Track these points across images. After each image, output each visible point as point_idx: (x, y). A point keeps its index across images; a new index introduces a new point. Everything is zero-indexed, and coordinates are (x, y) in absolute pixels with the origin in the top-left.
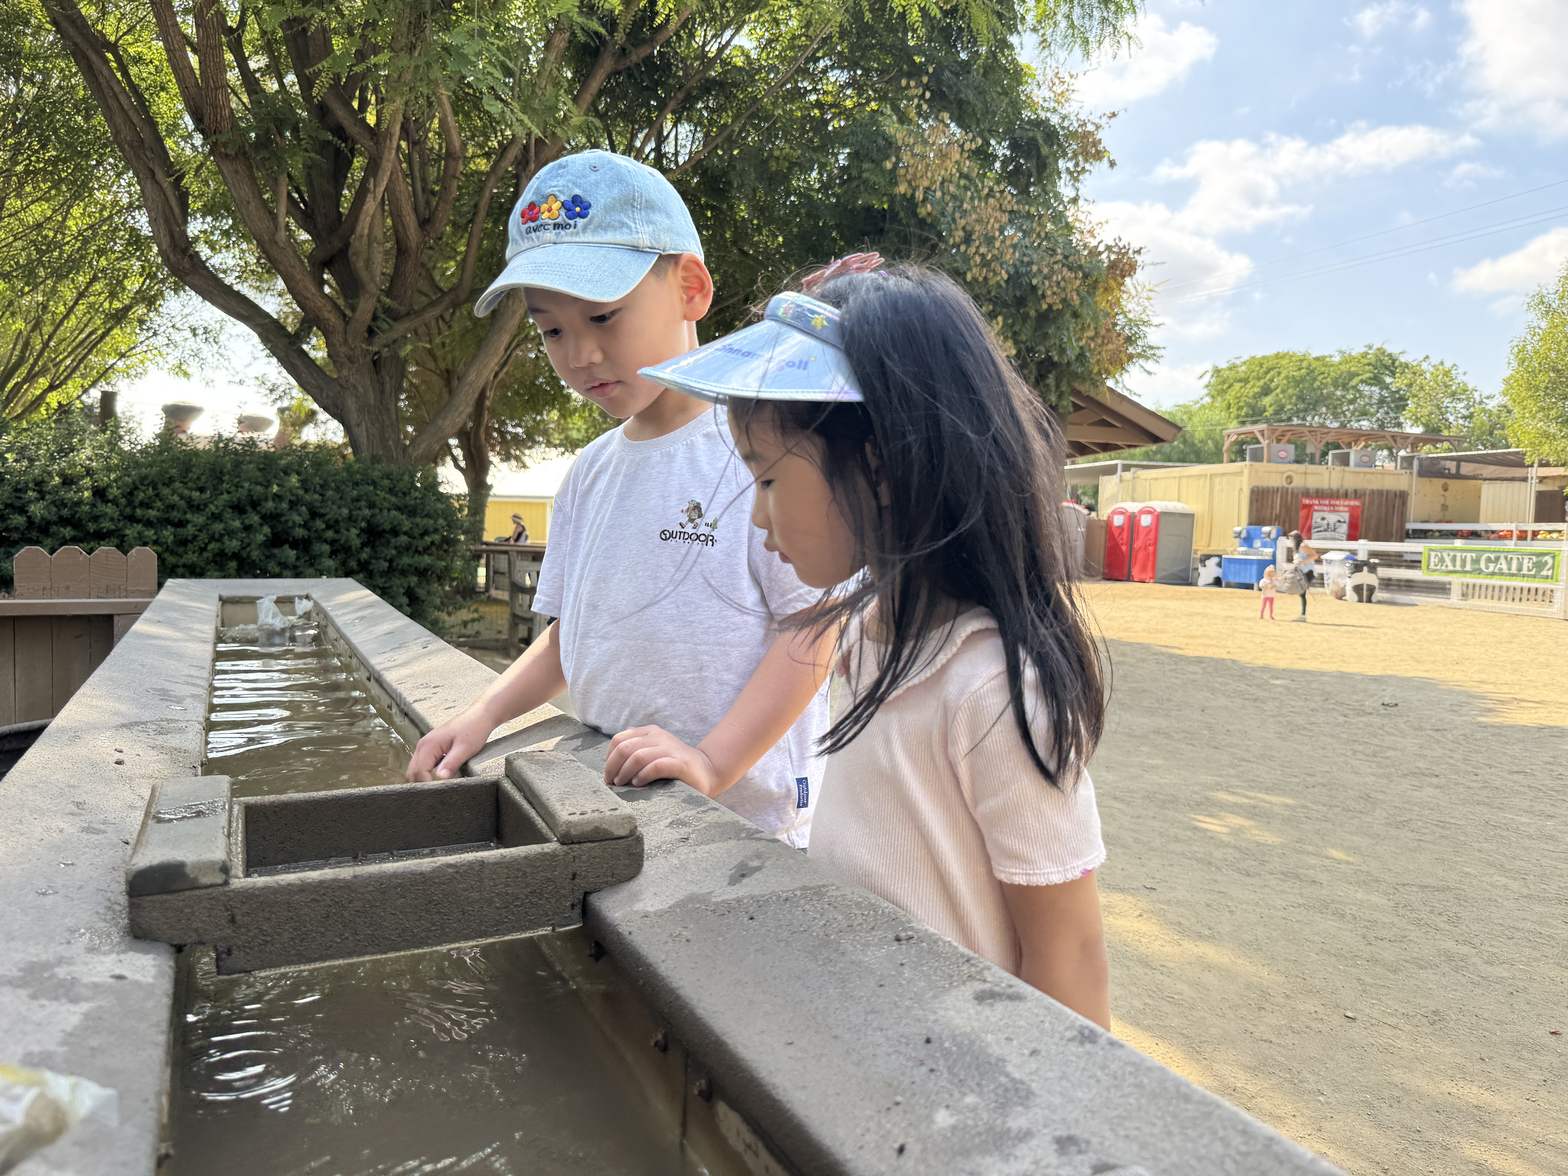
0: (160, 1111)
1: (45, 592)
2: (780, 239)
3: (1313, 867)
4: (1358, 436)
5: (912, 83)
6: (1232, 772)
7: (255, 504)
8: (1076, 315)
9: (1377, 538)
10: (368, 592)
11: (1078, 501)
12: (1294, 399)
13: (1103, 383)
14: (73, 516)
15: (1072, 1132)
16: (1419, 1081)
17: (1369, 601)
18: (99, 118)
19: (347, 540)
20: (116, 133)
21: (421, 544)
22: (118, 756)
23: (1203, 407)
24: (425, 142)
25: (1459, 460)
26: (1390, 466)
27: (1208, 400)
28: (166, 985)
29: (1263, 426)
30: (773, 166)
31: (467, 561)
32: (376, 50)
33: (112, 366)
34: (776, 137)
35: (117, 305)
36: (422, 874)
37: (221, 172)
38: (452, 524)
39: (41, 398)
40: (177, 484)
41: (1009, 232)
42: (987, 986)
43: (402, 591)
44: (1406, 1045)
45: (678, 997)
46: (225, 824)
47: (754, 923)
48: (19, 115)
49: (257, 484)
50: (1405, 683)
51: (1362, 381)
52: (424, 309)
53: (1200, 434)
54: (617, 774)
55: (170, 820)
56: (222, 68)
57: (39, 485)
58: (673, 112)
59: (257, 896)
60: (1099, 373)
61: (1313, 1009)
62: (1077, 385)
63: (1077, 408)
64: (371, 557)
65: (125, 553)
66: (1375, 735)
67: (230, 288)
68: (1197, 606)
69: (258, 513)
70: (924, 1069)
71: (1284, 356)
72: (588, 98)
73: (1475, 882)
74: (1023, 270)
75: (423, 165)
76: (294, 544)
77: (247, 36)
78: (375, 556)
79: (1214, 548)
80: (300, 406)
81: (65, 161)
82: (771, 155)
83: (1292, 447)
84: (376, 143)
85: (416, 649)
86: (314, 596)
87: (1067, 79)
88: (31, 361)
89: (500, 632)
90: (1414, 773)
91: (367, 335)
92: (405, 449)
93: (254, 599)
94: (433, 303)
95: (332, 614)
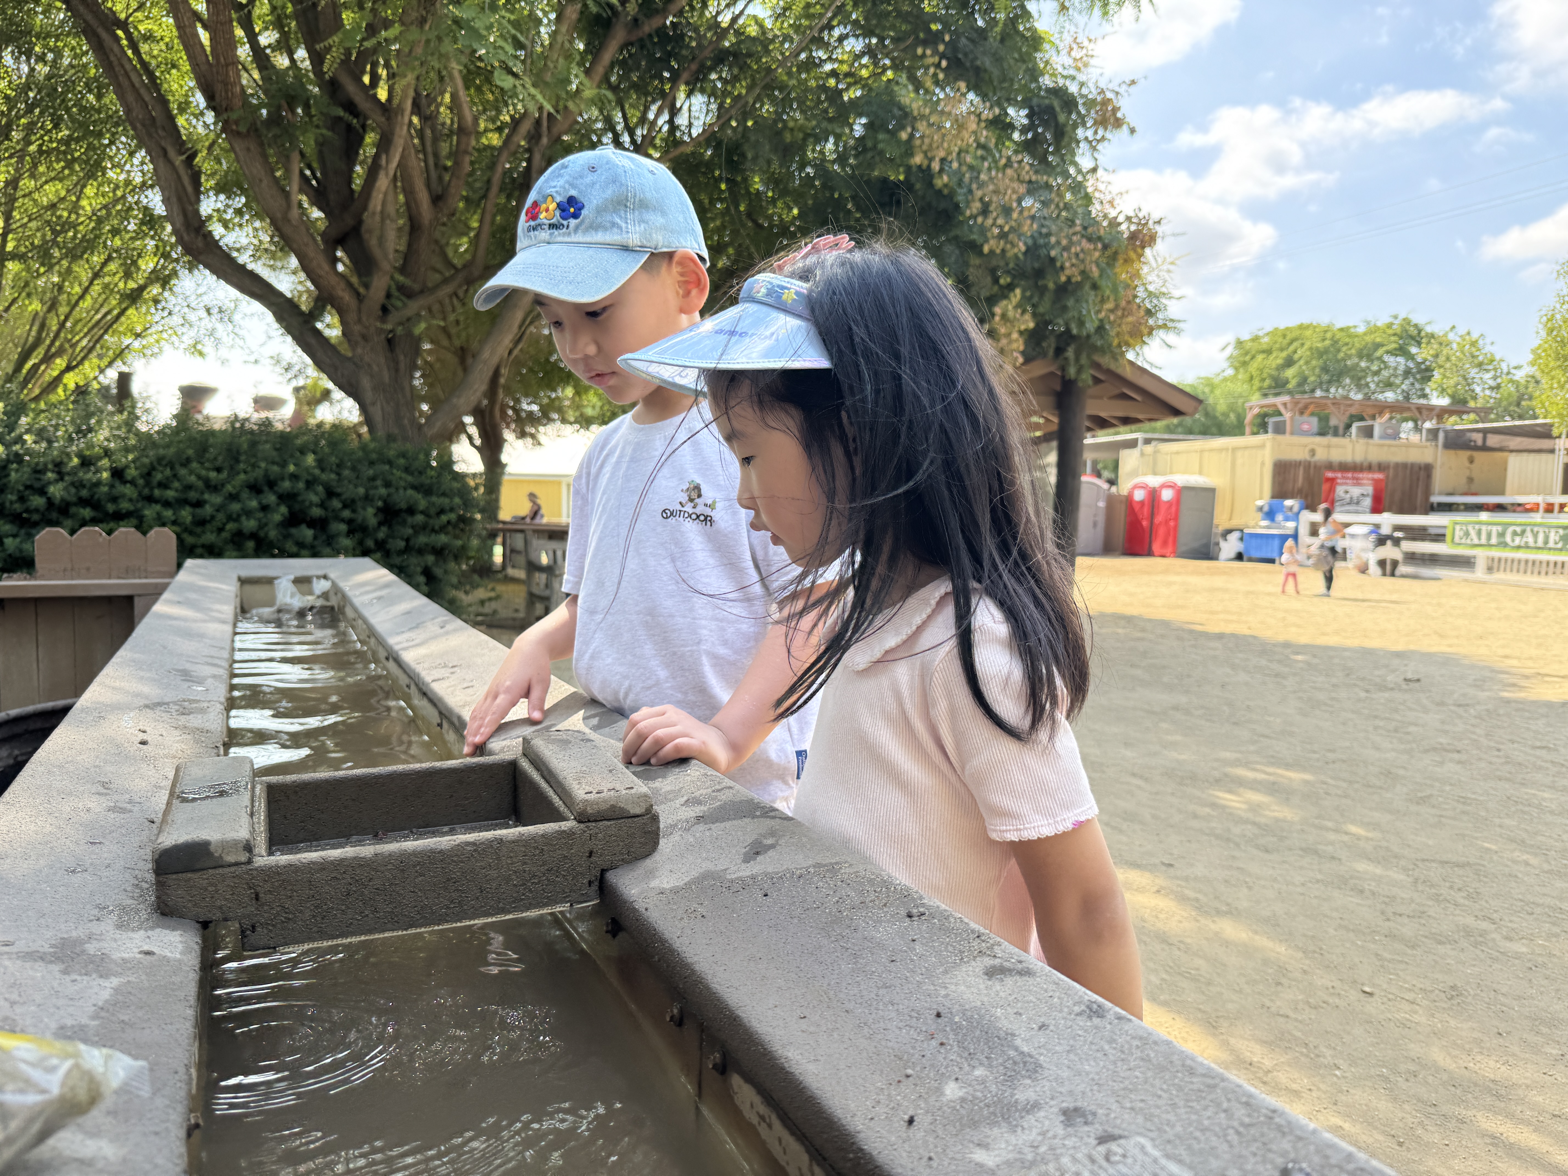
0: (189, 1083)
1: (65, 573)
2: (795, 211)
3: (1332, 843)
4: (1382, 408)
5: (929, 52)
6: (1252, 748)
7: (272, 484)
8: (1095, 287)
9: (1401, 511)
10: (384, 572)
11: (1099, 475)
12: (1317, 371)
13: (1123, 354)
14: (92, 496)
15: (1079, 1104)
16: (1437, 1055)
17: (1393, 574)
18: (111, 98)
19: (364, 520)
20: (128, 112)
21: (437, 523)
22: (142, 736)
23: (1225, 380)
24: (436, 117)
25: (1485, 432)
26: (1415, 438)
27: (1230, 372)
28: (192, 961)
29: (1286, 398)
30: (788, 137)
31: (483, 540)
32: (387, 24)
33: (127, 347)
34: (791, 107)
35: (132, 285)
36: (441, 851)
37: (233, 149)
38: (468, 503)
39: (58, 380)
40: (194, 465)
41: (1028, 202)
42: (997, 962)
43: (419, 569)
44: (1423, 1020)
45: (693, 972)
46: (248, 803)
47: (768, 899)
48: (31, 95)
49: (273, 463)
50: (1427, 657)
51: (1388, 352)
52: (437, 287)
53: (1221, 406)
54: (635, 753)
55: (194, 800)
56: (233, 44)
57: (58, 466)
58: (687, 83)
59: (279, 874)
60: (1119, 346)
61: (1330, 984)
62: (1097, 358)
63: (1097, 381)
64: (388, 536)
65: (144, 533)
66: (1396, 710)
67: (243, 267)
68: (1219, 581)
69: (275, 493)
70: (934, 1043)
71: (1307, 327)
72: (600, 70)
73: (1495, 858)
74: (1041, 241)
75: (435, 140)
76: (312, 523)
77: (256, 12)
78: (391, 536)
79: (1235, 523)
80: (315, 385)
81: (78, 140)
82: (785, 127)
83: (1314, 421)
84: (388, 119)
85: (433, 628)
86: (332, 575)
87: (1086, 43)
88: (48, 342)
89: (517, 611)
90: (1434, 749)
91: (381, 313)
92: (420, 427)
93: (274, 578)
94: (447, 280)
95: (350, 594)
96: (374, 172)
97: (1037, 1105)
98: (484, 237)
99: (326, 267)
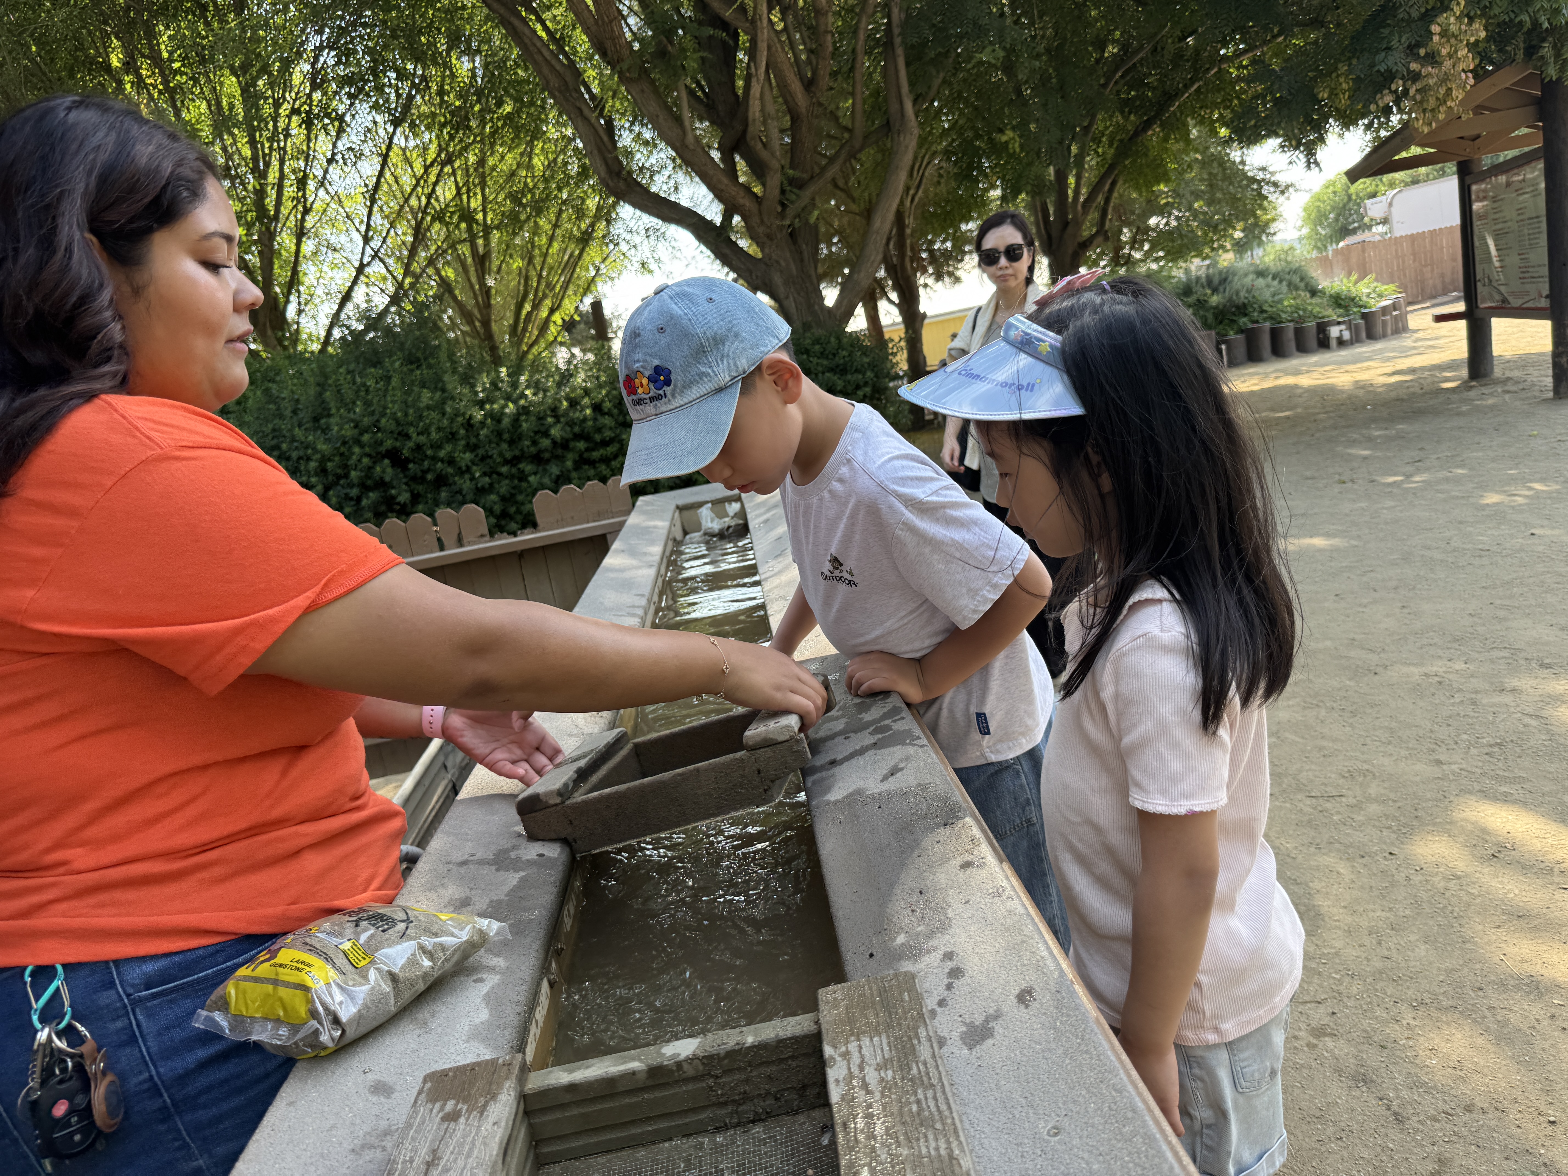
1: (558, 523)
33: (593, 278)
35: (583, 226)
37: (631, 91)
39: (548, 320)
65: (605, 485)
88: (533, 291)
91: (779, 209)
92: (829, 310)
93: (701, 504)
94: (832, 160)
95: (749, 517)
96: (748, 79)
97: (935, 949)
98: (859, 106)
99: (725, 181)
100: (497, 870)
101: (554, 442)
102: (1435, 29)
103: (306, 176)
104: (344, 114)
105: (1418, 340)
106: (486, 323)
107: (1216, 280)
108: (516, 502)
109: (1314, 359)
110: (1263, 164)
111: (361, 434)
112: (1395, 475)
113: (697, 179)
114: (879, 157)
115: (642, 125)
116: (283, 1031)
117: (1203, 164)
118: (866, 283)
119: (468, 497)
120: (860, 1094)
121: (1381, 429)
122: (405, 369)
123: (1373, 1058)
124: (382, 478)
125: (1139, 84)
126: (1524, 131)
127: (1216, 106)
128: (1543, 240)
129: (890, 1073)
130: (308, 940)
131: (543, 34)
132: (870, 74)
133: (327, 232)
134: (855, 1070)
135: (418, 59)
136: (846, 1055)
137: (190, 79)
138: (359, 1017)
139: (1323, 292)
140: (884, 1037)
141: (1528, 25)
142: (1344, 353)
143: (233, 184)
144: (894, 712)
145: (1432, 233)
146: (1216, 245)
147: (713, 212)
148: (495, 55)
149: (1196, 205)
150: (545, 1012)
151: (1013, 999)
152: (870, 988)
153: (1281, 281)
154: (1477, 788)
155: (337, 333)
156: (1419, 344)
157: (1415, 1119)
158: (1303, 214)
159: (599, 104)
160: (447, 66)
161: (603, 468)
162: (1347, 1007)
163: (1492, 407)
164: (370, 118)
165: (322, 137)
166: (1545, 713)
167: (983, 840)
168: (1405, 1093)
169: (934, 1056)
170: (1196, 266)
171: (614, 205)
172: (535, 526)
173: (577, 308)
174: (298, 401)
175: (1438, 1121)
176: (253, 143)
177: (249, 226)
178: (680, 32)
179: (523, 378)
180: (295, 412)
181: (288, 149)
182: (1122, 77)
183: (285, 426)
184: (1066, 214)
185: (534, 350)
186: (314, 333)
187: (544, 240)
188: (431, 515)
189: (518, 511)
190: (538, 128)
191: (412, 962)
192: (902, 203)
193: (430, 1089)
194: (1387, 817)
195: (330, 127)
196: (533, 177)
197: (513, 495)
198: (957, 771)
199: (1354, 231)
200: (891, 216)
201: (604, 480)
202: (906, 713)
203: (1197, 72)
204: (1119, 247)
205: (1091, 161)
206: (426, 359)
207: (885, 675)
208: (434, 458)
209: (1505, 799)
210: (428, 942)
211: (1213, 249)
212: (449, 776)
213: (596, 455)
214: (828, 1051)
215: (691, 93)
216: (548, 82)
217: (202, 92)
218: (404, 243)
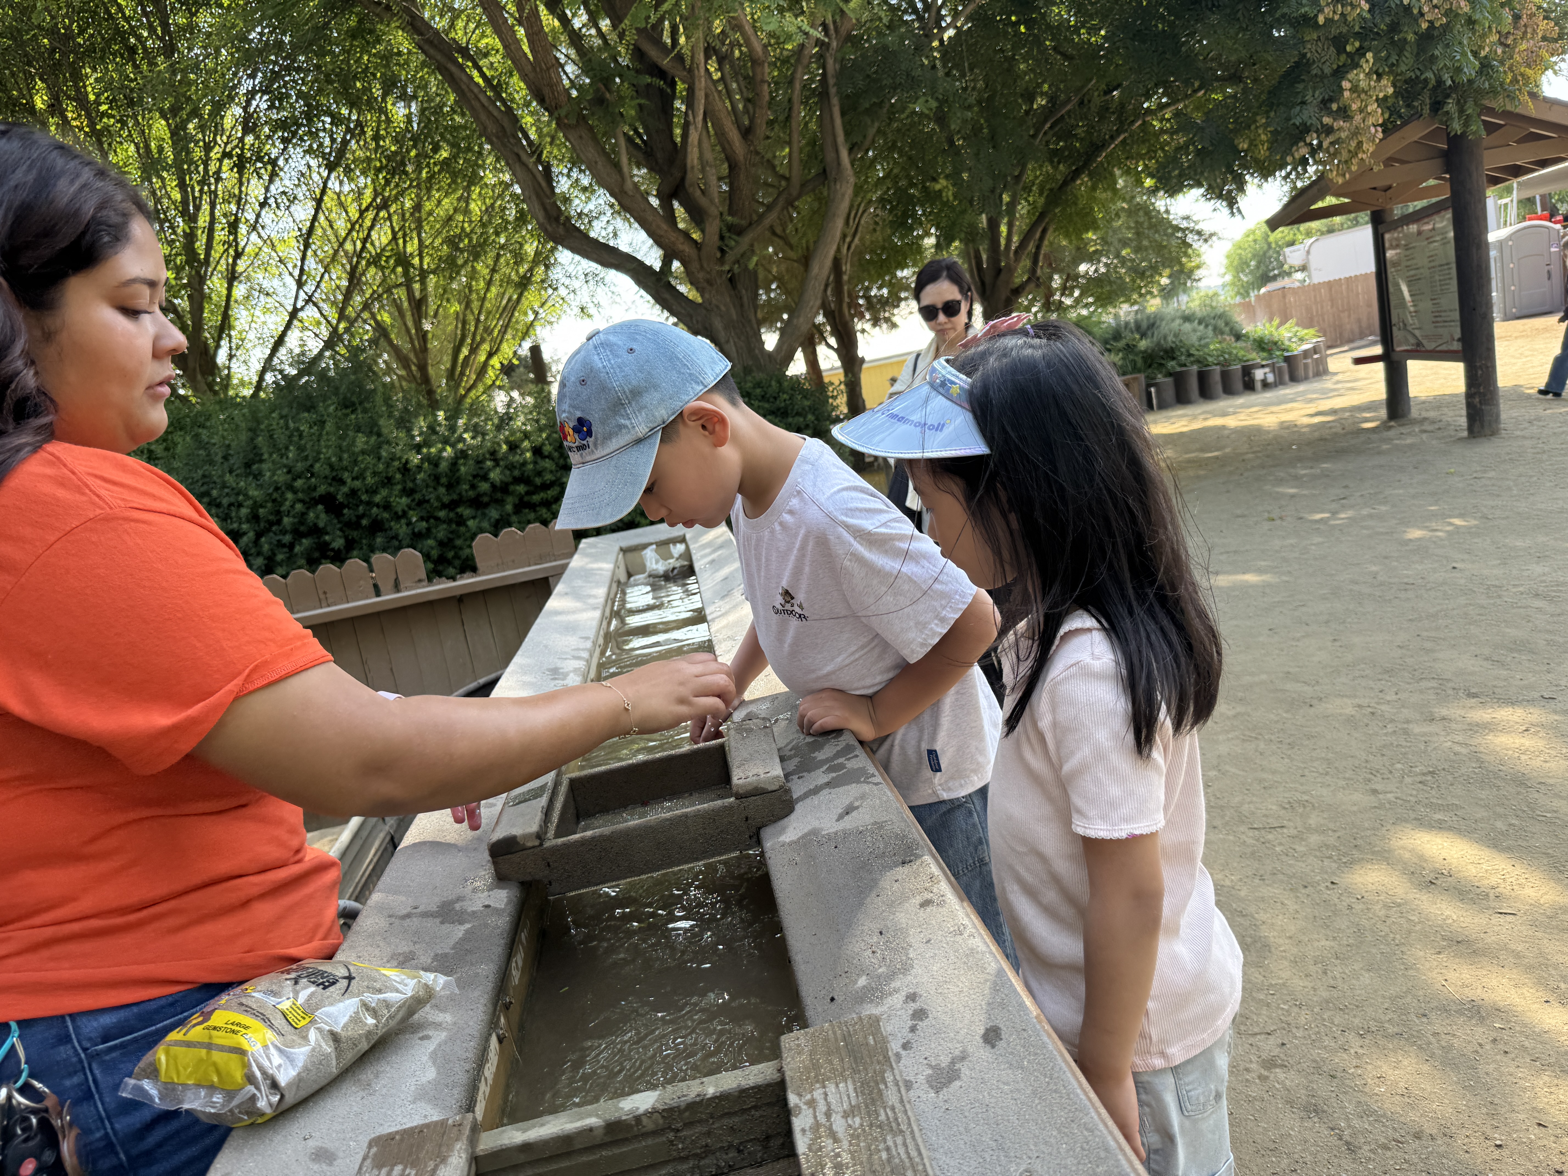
1: (499, 567)
28: (511, 909)
33: (532, 322)
37: (569, 139)
42: (930, 896)
46: (545, 804)
47: (836, 850)
52: (762, 217)
55: (517, 803)
59: (561, 849)
70: (869, 951)
84: (689, 73)
86: (686, 540)
91: (719, 255)
92: (770, 354)
93: (645, 546)
94: (769, 207)
95: (694, 558)
96: (686, 128)
97: (896, 991)
98: (795, 155)
99: (664, 226)
100: (442, 923)
101: (493, 486)
102: (1346, 85)
103: (237, 220)
104: (277, 158)
105: (1338, 382)
106: (423, 368)
107: (1144, 325)
108: (454, 547)
109: (1240, 400)
110: (1184, 214)
111: (294, 480)
112: (1322, 512)
113: (636, 225)
114: (816, 205)
115: (581, 171)
116: (218, 1098)
117: (1130, 213)
118: (805, 328)
119: (404, 543)
120: (828, 1143)
121: (1306, 468)
122: (339, 414)
123: (1323, 1088)
124: (315, 525)
125: (1067, 135)
126: (1432, 182)
127: (1141, 157)
128: (1453, 285)
129: (857, 1120)
130: (244, 1001)
131: (480, 81)
132: (806, 124)
133: (259, 276)
134: (822, 1119)
135: (353, 104)
136: (812, 1103)
137: (118, 121)
138: (298, 1081)
139: (1246, 336)
140: (850, 1082)
141: (1433, 82)
142: (1269, 395)
143: (162, 228)
144: (847, 750)
145: (1348, 280)
146: (1143, 291)
147: (652, 257)
148: (433, 101)
149: (1124, 253)
150: (493, 1069)
151: (978, 1039)
152: (834, 1033)
153: (1206, 326)
154: (1413, 816)
155: (269, 378)
156: (1339, 386)
157: (1366, 1148)
158: (1225, 261)
159: (536, 150)
160: (383, 111)
161: (543, 511)
162: (1296, 1037)
163: (1411, 446)
164: (304, 162)
165: (254, 181)
166: (1473, 742)
167: (942, 877)
168: (1356, 1123)
169: (902, 1101)
170: (1125, 311)
171: (553, 250)
172: (474, 569)
173: (515, 353)
174: (229, 446)
175: (1389, 1149)
176: (182, 186)
177: (178, 270)
178: (618, 80)
179: (461, 422)
180: (226, 458)
181: (220, 193)
182: (1051, 128)
183: (215, 472)
184: (999, 261)
185: (473, 394)
186: (246, 379)
187: (482, 284)
188: (367, 560)
189: (456, 556)
190: (475, 174)
191: (355, 1020)
192: (838, 250)
193: (375, 1155)
194: (1327, 847)
195: (263, 171)
196: (471, 222)
197: (450, 540)
198: (911, 808)
199: (1274, 278)
200: (828, 263)
201: (545, 523)
202: (859, 751)
203: (1123, 123)
204: (1050, 293)
205: (1022, 209)
206: (361, 403)
207: (838, 713)
208: (369, 504)
209: (1440, 827)
210: (372, 999)
211: (1141, 295)
212: (387, 828)
213: (536, 498)
214: (793, 1099)
215: (629, 140)
216: (485, 128)
217: (130, 135)
218: (338, 287)
